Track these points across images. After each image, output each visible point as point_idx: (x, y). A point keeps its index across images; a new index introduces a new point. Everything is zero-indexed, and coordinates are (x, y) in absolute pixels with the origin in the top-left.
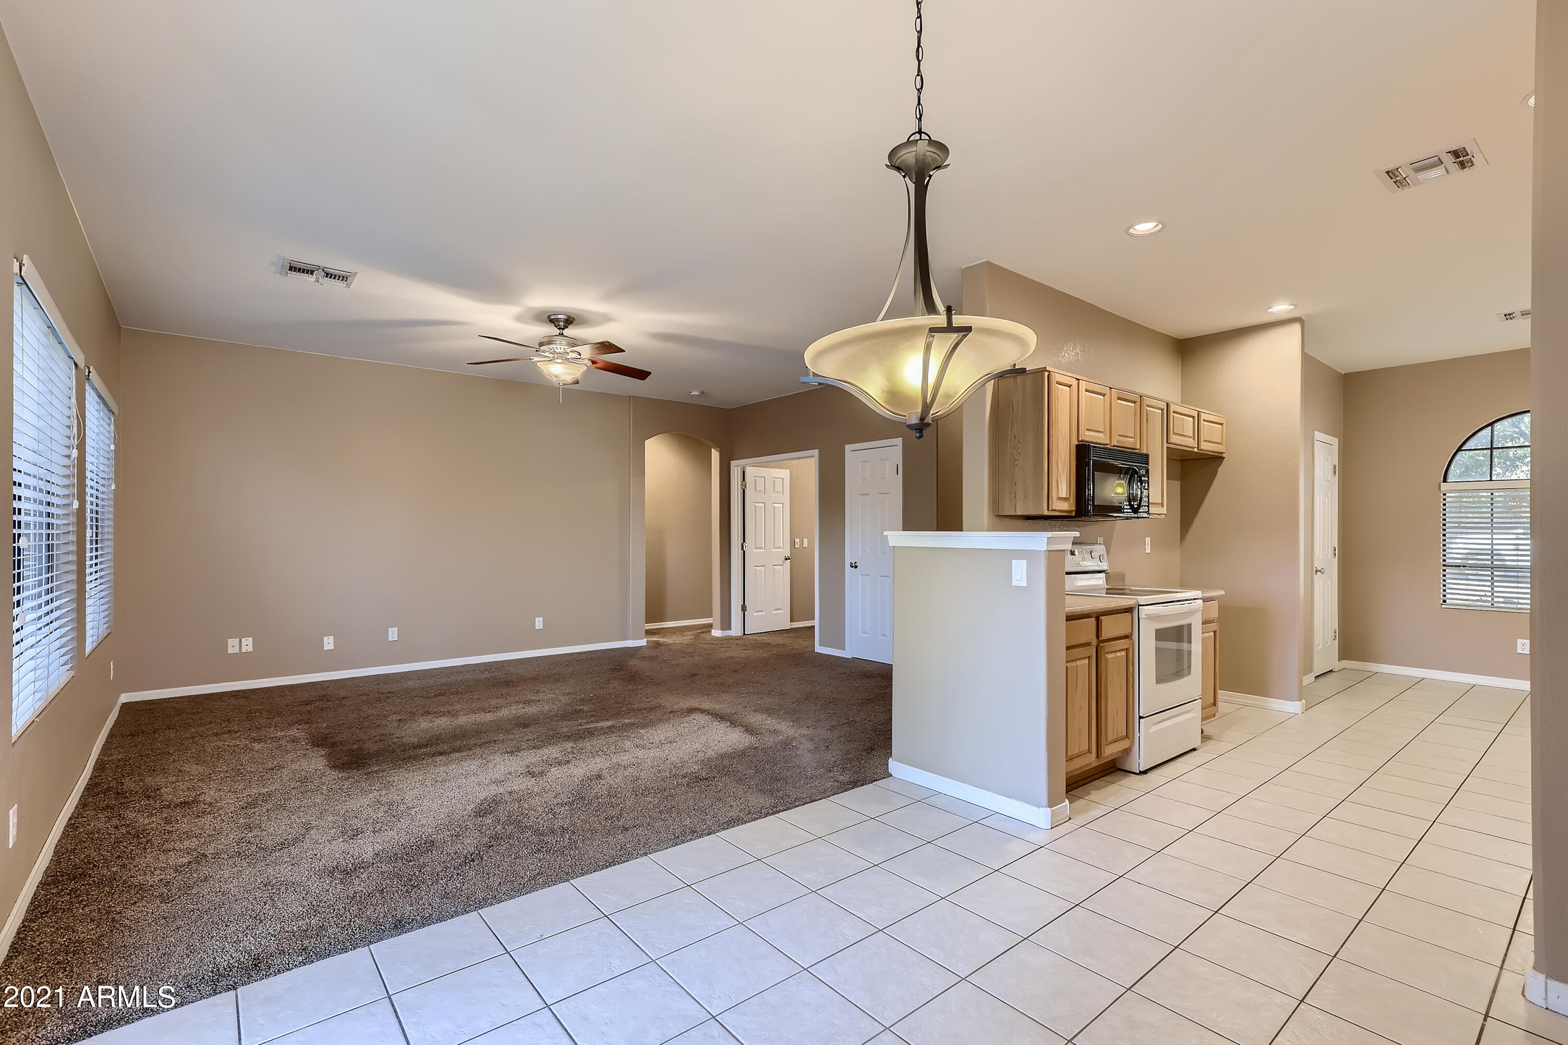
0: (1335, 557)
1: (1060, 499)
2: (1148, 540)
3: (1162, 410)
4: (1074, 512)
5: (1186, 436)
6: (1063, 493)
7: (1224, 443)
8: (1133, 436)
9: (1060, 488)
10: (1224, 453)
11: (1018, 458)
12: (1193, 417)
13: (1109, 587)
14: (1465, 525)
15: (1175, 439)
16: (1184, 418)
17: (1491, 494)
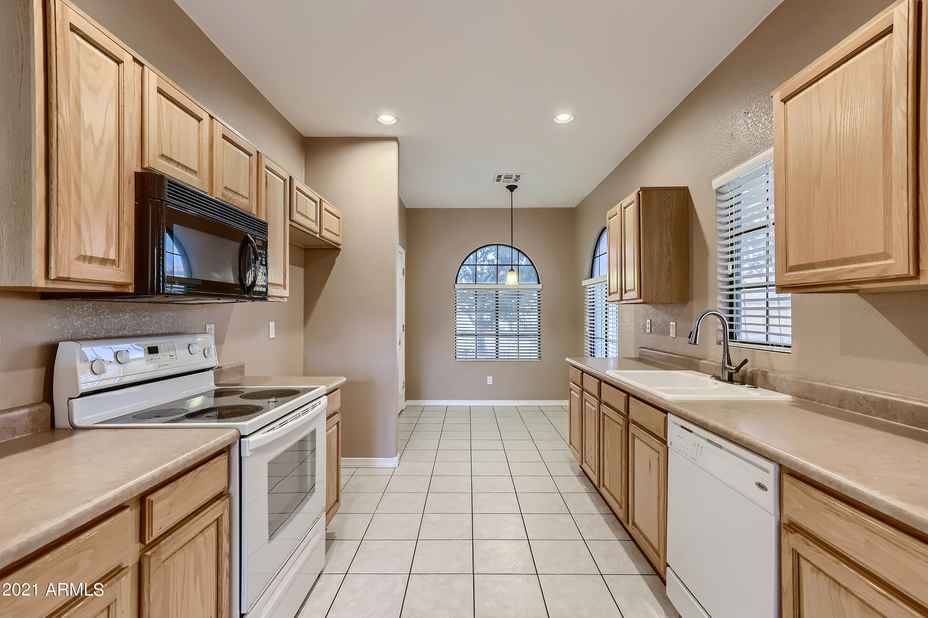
0: (403, 332)
2: (272, 324)
3: (285, 180)
4: (131, 287)
5: (309, 218)
6: (99, 249)
7: (341, 235)
8: (248, 196)
10: (341, 245)
12: (316, 202)
13: (219, 388)
14: (464, 310)
15: (297, 217)
16: (306, 199)
17: (476, 292)
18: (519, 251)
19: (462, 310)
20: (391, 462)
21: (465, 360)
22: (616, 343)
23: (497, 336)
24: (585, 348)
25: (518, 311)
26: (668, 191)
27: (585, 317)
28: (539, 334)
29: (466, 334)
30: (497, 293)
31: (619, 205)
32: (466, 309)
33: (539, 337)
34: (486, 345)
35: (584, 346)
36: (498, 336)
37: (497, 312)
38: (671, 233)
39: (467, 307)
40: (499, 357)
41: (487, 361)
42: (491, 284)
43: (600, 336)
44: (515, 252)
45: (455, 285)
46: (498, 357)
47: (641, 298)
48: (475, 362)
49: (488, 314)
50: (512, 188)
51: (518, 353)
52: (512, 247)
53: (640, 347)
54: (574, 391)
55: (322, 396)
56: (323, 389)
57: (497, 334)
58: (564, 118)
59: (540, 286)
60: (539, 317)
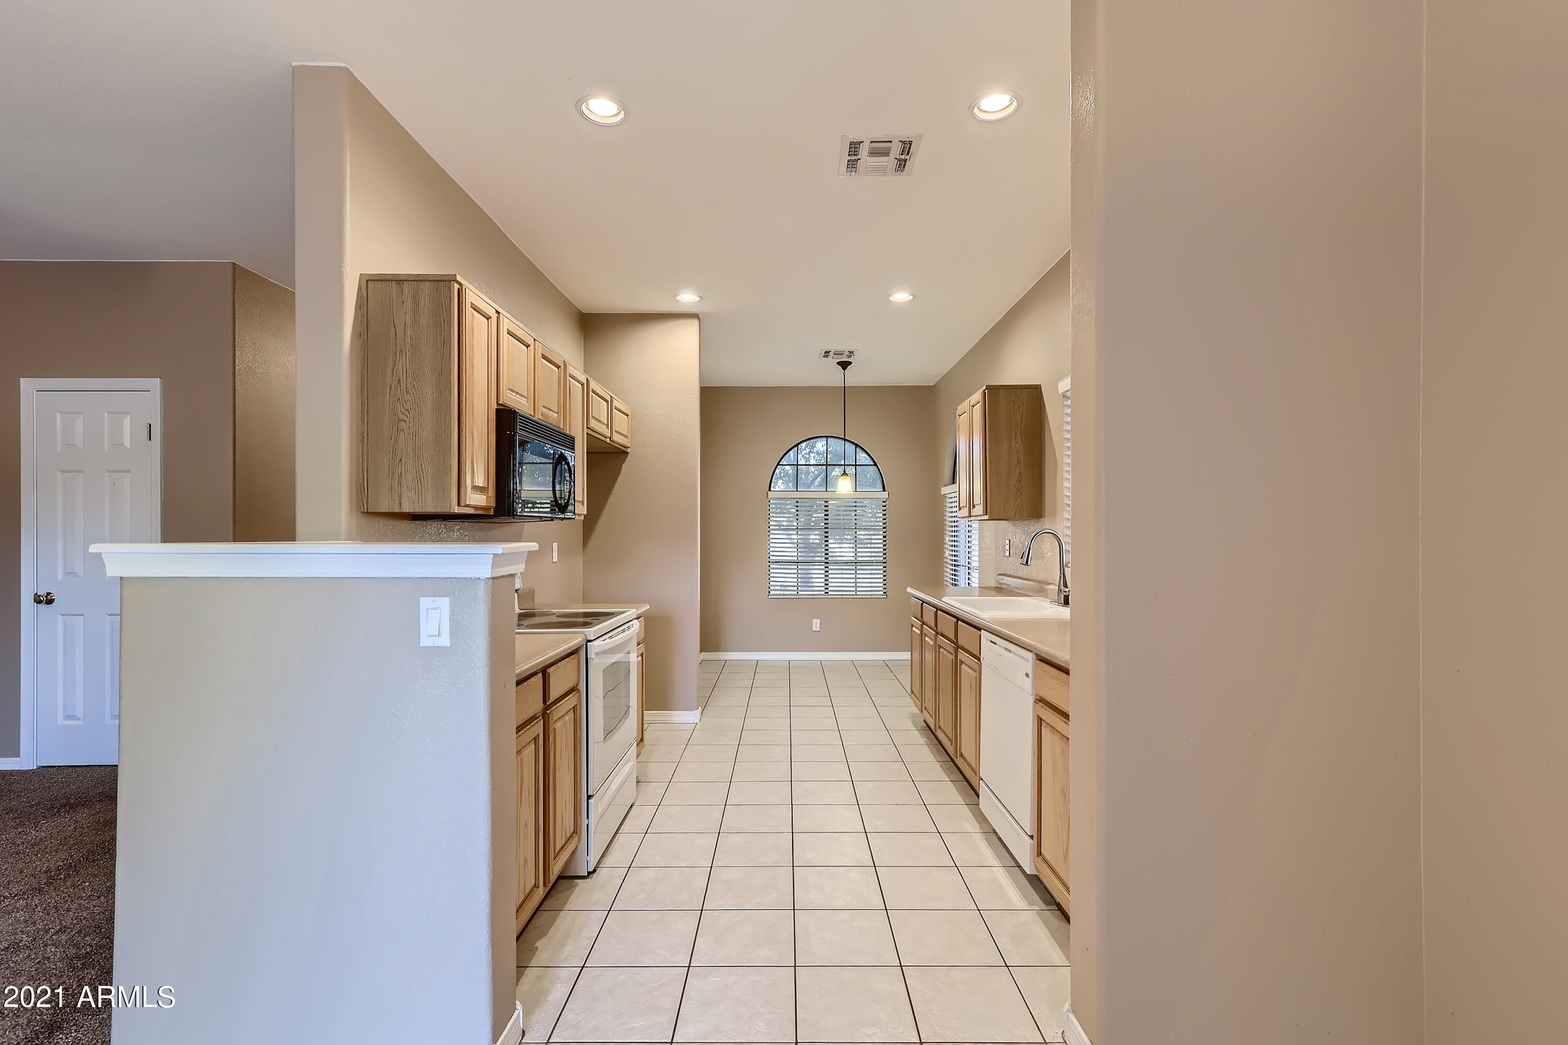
1: (476, 488)
2: (555, 545)
3: (582, 385)
4: (492, 510)
5: (602, 422)
6: (480, 481)
7: (629, 437)
8: (557, 411)
9: (475, 471)
10: (629, 448)
11: (406, 418)
12: (607, 401)
13: (522, 611)
14: (781, 528)
15: (593, 424)
16: (599, 401)
17: (797, 502)
18: (857, 445)
19: (778, 528)
20: (692, 717)
21: (783, 597)
22: (977, 571)
23: (826, 563)
24: (945, 579)
25: (856, 528)
26: (1018, 390)
27: (945, 537)
28: (885, 561)
29: (784, 561)
30: (826, 504)
31: (967, 401)
32: (783, 526)
33: (885, 565)
34: (813, 576)
35: (943, 576)
36: (828, 563)
37: (826, 530)
38: (1022, 438)
39: (785, 523)
40: (830, 593)
41: (813, 598)
42: (815, 491)
43: (963, 564)
44: (850, 448)
45: (768, 493)
46: (828, 593)
47: (987, 514)
48: (797, 599)
49: (816, 533)
50: (844, 365)
51: (856, 587)
52: (845, 440)
53: (999, 574)
54: (930, 638)
55: (632, 620)
56: (632, 612)
57: (826, 561)
58: (901, 297)
59: (885, 495)
60: (884, 537)
